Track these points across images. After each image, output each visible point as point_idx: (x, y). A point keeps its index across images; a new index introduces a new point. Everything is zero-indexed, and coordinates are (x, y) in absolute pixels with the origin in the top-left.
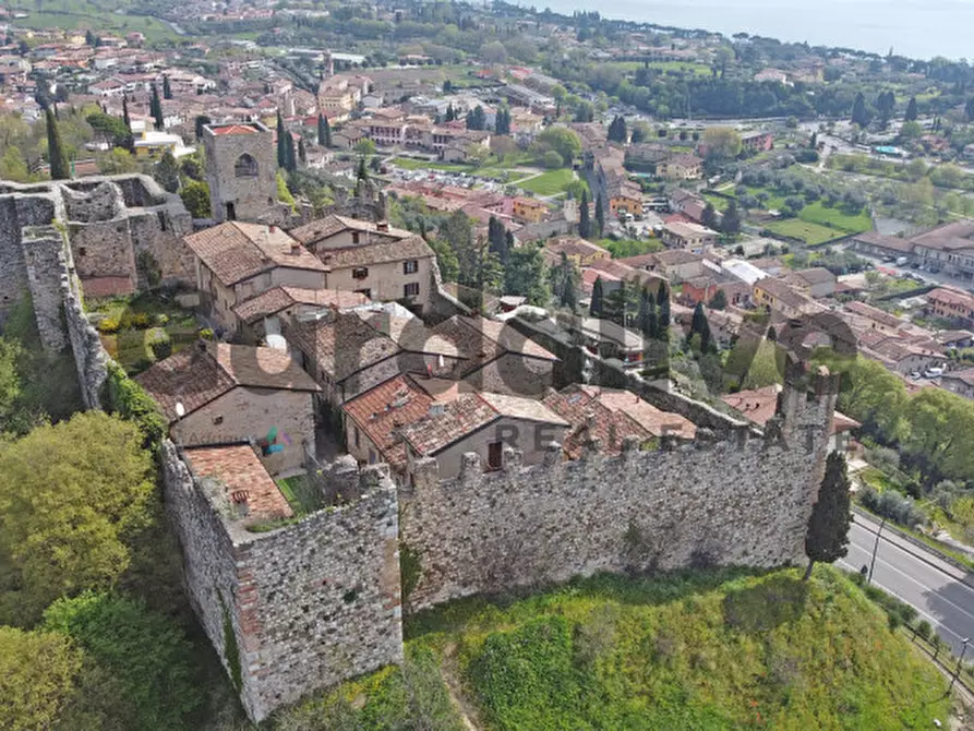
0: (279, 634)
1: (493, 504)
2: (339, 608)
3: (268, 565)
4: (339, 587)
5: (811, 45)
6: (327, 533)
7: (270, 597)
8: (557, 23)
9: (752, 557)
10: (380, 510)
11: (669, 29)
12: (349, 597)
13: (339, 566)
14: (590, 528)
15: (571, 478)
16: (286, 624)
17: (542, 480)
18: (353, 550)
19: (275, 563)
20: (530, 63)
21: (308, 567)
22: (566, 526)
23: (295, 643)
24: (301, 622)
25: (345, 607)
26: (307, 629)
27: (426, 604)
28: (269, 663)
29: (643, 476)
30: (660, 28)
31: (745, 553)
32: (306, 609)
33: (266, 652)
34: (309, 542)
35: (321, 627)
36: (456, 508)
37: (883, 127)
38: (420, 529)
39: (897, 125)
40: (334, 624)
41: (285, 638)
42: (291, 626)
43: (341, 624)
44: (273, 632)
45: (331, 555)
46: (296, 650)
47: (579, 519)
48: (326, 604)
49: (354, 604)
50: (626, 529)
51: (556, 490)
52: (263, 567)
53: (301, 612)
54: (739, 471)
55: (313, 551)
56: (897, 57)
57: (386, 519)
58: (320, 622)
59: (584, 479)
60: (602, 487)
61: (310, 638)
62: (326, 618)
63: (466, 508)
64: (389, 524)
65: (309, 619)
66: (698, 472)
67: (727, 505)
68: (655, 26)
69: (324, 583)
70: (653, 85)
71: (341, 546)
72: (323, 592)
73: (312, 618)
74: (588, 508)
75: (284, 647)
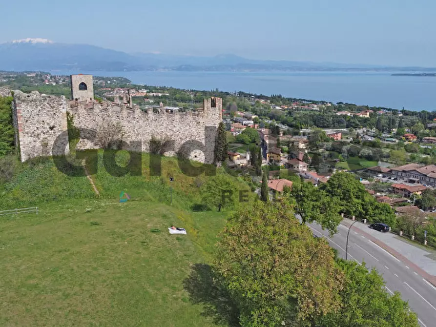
0: (29, 134)
1: (104, 119)
2: (48, 131)
3: (26, 111)
4: (48, 124)
5: (369, 106)
6: (44, 106)
7: (27, 121)
8: (263, 99)
9: (199, 158)
10: (61, 103)
11: (310, 101)
12: (52, 128)
13: (47, 117)
14: (137, 135)
15: (129, 116)
16: (32, 131)
17: (120, 115)
18: (52, 113)
19: (28, 111)
20: (246, 110)
21: (38, 115)
22: (129, 133)
23: (34, 139)
24: (36, 132)
25: (50, 131)
26: (38, 135)
27: (82, 148)
28: (26, 143)
29: (155, 121)
30: (307, 101)
31: (196, 157)
32: (37, 128)
33: (25, 139)
34: (38, 107)
35: (42, 136)
36: (91, 118)
37: (389, 132)
38: (80, 123)
39: (395, 130)
40: (46, 136)
41: (31, 136)
42: (33, 133)
43: (49, 137)
44: (27, 133)
45: (45, 113)
46: (35, 141)
47: (134, 131)
48: (44, 128)
49: (53, 131)
50: (150, 138)
51: (125, 119)
52: (24, 111)
53: (36, 129)
54: (190, 126)
55: (39, 110)
56: (405, 111)
57: (62, 106)
58: (42, 134)
59: (135, 118)
60: (141, 122)
61: (39, 139)
62: (44, 133)
63: (94, 119)
64: (63, 108)
65: (39, 132)
66: (175, 123)
67: (187, 137)
68: (304, 100)
69: (43, 121)
70: (294, 116)
71: (48, 111)
72: (43, 124)
73: (40, 132)
74: (136, 128)
75: (30, 139)
